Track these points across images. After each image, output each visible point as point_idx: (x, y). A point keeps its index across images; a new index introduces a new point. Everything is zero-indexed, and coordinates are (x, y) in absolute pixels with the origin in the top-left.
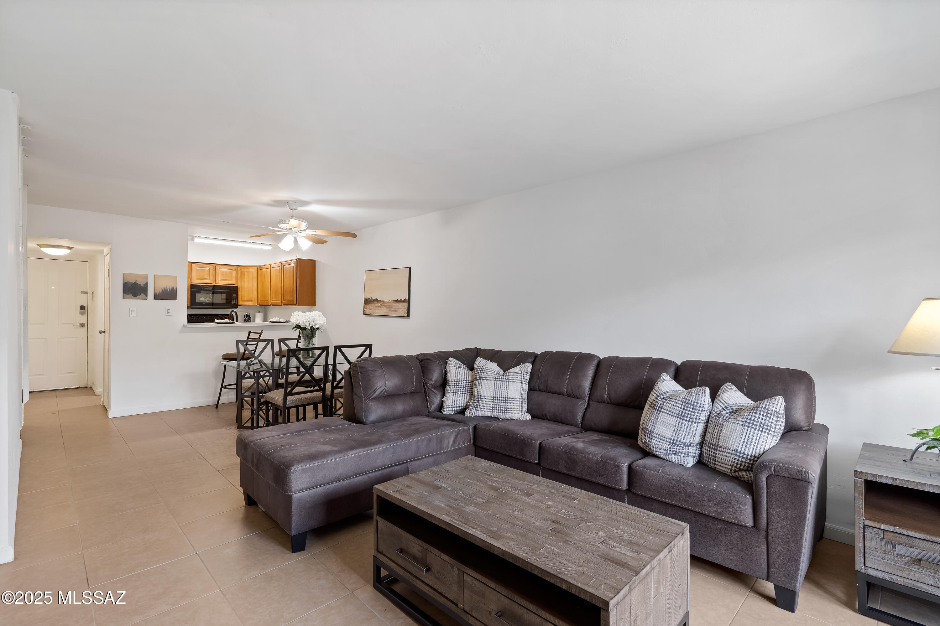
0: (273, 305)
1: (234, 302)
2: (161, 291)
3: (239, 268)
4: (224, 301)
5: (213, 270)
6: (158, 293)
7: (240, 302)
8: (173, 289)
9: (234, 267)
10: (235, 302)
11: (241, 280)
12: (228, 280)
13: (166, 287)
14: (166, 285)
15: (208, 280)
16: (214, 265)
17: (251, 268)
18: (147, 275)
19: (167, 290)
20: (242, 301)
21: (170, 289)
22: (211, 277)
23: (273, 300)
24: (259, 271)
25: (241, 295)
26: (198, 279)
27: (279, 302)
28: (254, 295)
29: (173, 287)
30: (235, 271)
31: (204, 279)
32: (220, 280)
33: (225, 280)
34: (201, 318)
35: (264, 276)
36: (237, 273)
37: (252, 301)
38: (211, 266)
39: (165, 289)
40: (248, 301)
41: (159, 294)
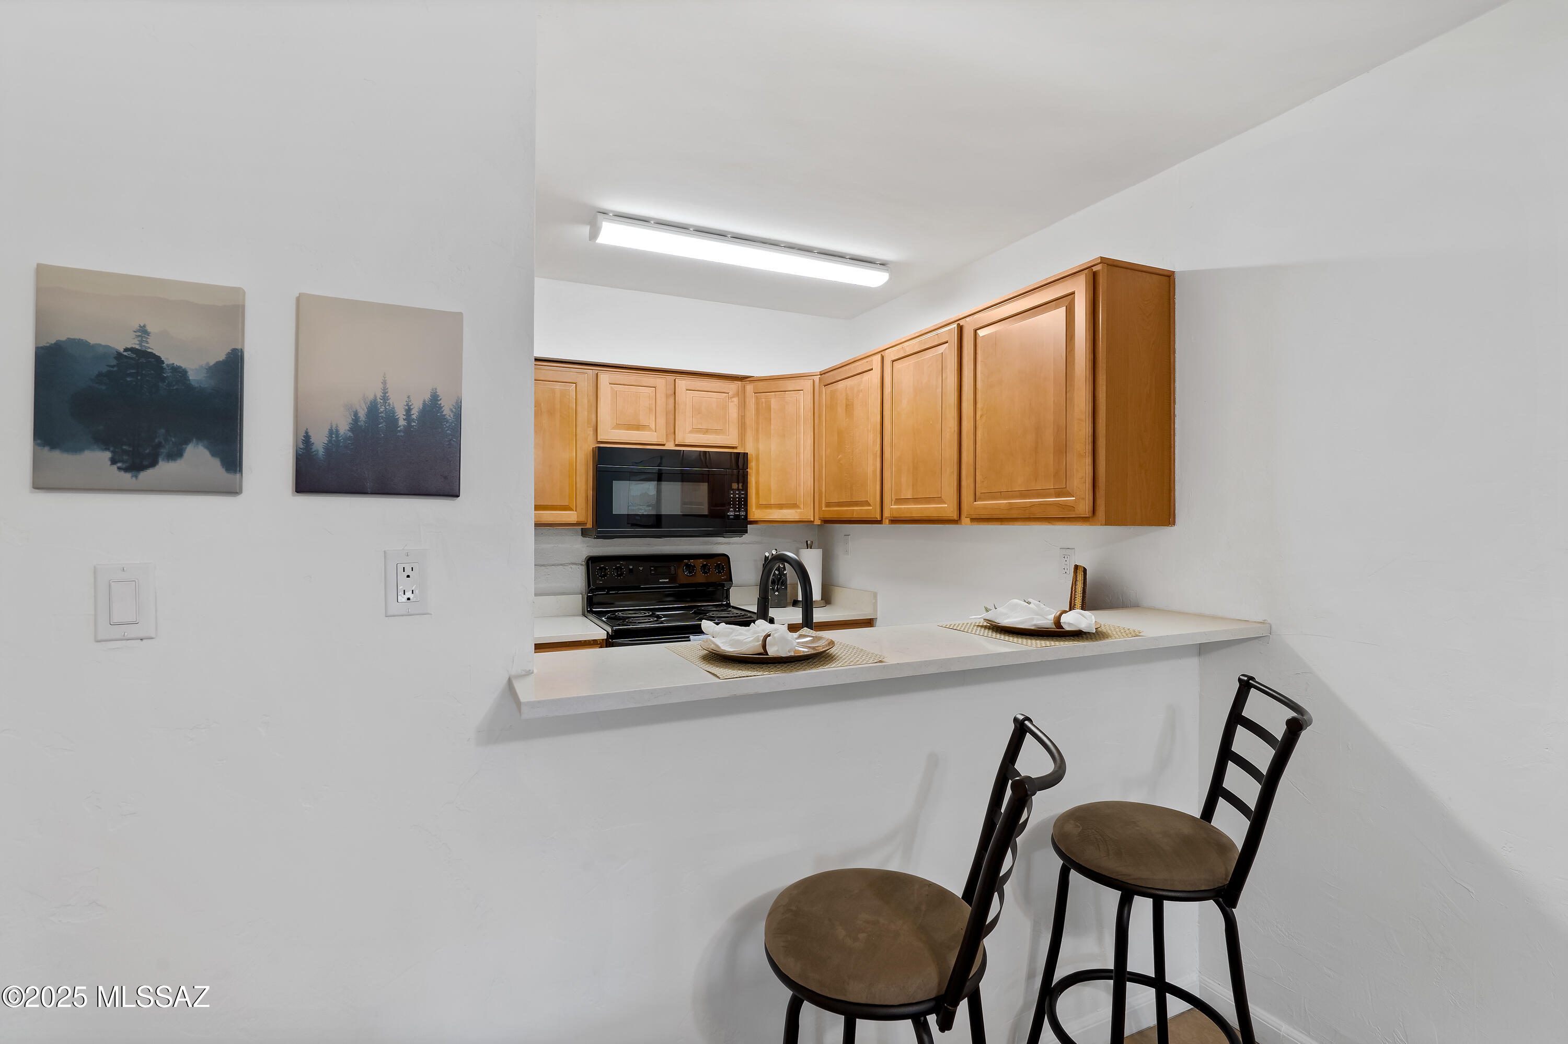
0: (894, 521)
1: (735, 511)
2: (344, 428)
3: (750, 388)
4: (705, 511)
5: (667, 397)
6: (319, 441)
7: (755, 513)
8: (433, 407)
9: (733, 386)
10: (739, 511)
11: (757, 430)
12: (716, 432)
13: (385, 398)
14: (384, 383)
15: (650, 430)
16: (671, 378)
17: (791, 385)
18: (239, 292)
19: (391, 419)
20: (760, 506)
21: (415, 413)
22: (662, 421)
23: (899, 501)
24: (820, 392)
25: (757, 483)
26: (618, 426)
27: (947, 508)
28: (804, 481)
29: (435, 398)
30: (735, 400)
31: (638, 427)
32: (691, 432)
33: (706, 431)
34: (631, 571)
35: (849, 407)
36: (743, 405)
37: (794, 506)
38: (660, 381)
39: (373, 409)
40: (781, 506)
41: (327, 449)
